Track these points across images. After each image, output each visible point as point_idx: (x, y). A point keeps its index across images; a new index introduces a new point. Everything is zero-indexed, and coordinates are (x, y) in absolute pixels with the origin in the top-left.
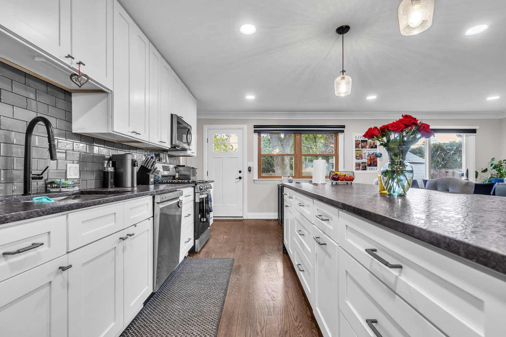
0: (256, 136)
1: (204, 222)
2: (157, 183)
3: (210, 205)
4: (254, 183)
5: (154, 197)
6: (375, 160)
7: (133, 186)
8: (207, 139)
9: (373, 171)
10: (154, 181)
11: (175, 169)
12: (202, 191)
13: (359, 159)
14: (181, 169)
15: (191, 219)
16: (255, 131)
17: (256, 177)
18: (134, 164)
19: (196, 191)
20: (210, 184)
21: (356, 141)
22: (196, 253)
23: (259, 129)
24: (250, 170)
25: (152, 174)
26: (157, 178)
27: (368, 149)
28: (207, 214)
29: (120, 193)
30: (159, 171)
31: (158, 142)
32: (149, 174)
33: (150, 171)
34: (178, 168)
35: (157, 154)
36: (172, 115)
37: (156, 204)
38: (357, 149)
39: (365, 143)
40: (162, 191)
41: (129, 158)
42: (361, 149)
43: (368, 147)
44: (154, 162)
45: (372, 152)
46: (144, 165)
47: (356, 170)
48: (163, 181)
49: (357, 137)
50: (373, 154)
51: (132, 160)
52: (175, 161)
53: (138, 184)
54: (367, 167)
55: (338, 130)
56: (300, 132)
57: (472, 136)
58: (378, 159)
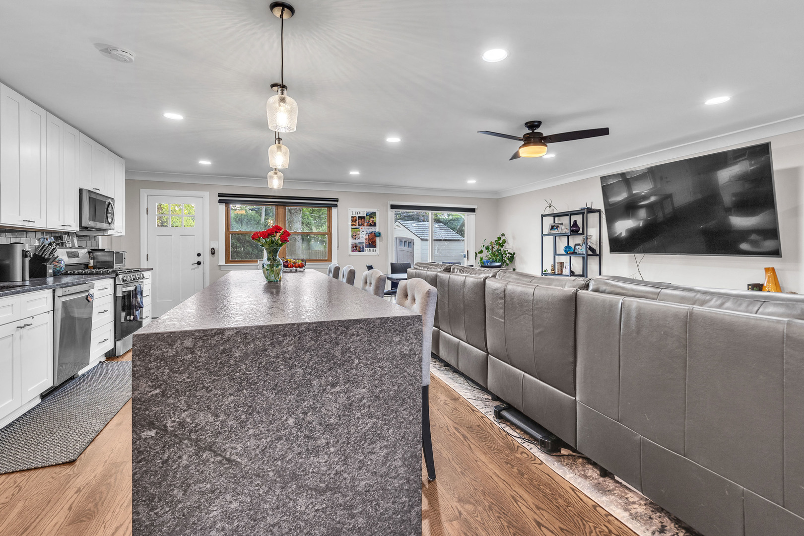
0: (222, 207)
1: (130, 320)
2: (57, 274)
3: (139, 300)
4: (220, 269)
5: (54, 291)
6: (374, 240)
7: (23, 280)
8: (147, 209)
9: (371, 253)
10: (54, 272)
11: (88, 254)
12: (126, 283)
13: (355, 239)
14: (99, 253)
15: (109, 316)
16: (220, 201)
17: (222, 261)
18: (25, 254)
19: (117, 282)
20: (142, 273)
21: (352, 217)
22: (118, 357)
23: (226, 199)
24: (213, 252)
25: (51, 264)
26: (58, 268)
27: (366, 227)
28: (134, 310)
29: (10, 288)
30: (61, 260)
31: (60, 226)
32: (45, 264)
33: (47, 260)
34: (93, 253)
35: (58, 237)
36: (81, 190)
37: (56, 298)
38: (353, 227)
39: (363, 220)
40: (64, 284)
41: (19, 249)
42: (358, 227)
43: (366, 224)
44: (54, 249)
45: (371, 230)
46: (39, 253)
47: (352, 251)
48: (67, 271)
49: (354, 213)
50: (372, 233)
51: (23, 251)
52: (89, 243)
53: (30, 277)
54: (365, 248)
55: (331, 204)
56: (284, 205)
57: (472, 216)
58: (377, 239)
